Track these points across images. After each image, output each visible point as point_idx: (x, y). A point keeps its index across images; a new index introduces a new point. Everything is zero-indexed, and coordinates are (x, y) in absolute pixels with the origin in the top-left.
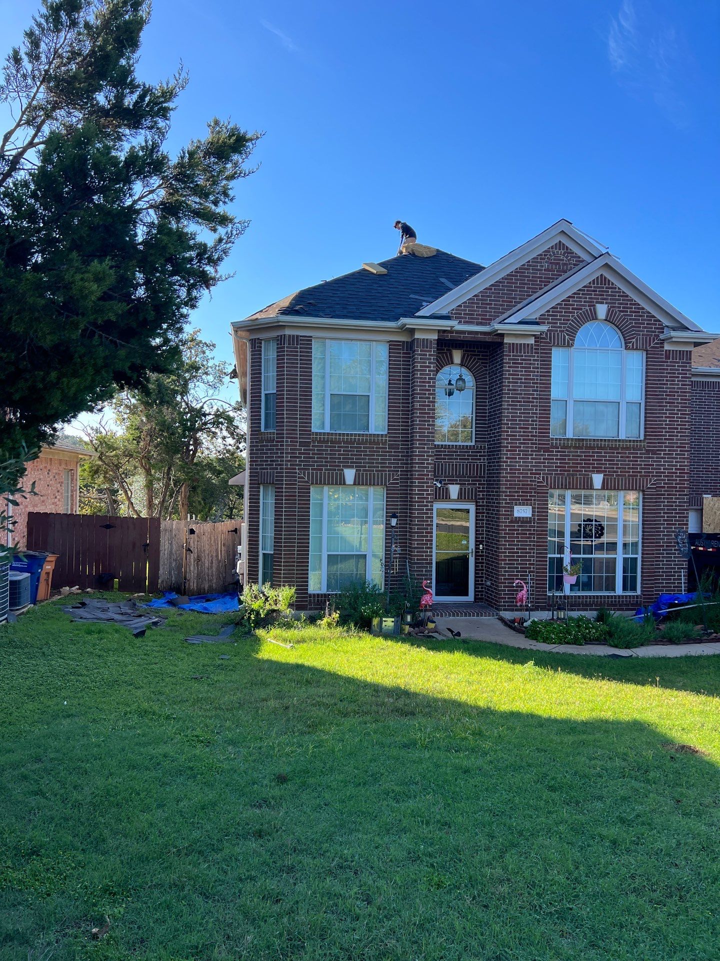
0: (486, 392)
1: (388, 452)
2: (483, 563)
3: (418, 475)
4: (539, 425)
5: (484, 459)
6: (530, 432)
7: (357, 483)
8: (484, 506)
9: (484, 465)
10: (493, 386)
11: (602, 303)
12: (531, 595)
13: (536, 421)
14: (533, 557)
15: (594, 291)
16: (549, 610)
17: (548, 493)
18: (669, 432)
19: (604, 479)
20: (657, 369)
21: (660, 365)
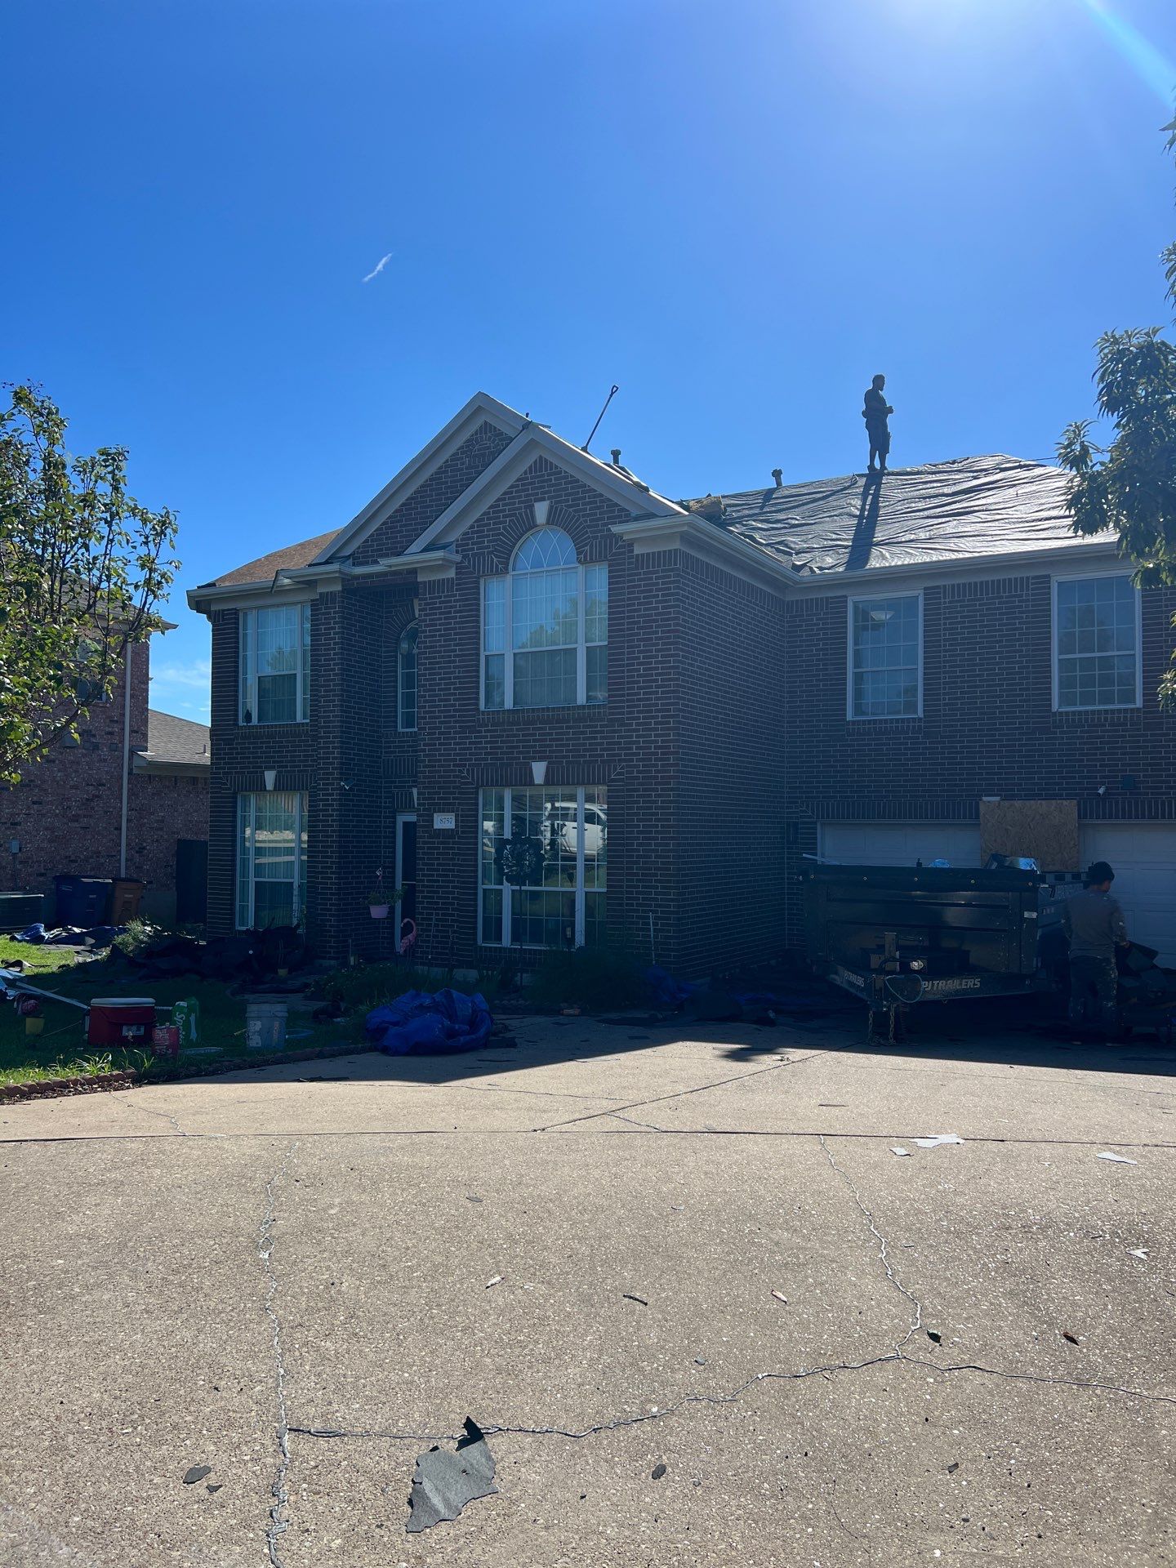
1: (310, 745)
11: (542, 500)
12: (456, 944)
14: (458, 888)
15: (531, 483)
17: (477, 793)
18: (644, 688)
19: (547, 768)
20: (623, 588)
21: (629, 581)
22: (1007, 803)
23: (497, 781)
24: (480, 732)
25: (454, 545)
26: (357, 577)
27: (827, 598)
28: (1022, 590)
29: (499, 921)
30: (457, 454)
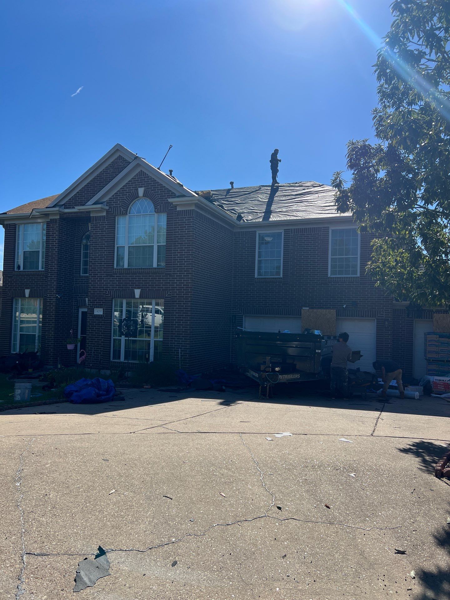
1: (44, 280)
4: (108, 261)
6: (103, 266)
11: (141, 187)
13: (106, 259)
14: (103, 338)
15: (137, 180)
17: (112, 301)
18: (180, 262)
19: (141, 292)
20: (172, 223)
21: (175, 221)
22: (311, 310)
23: (120, 296)
24: (114, 276)
25: (105, 203)
26: (66, 213)
27: (249, 231)
28: (319, 232)
29: (120, 351)
30: (108, 167)
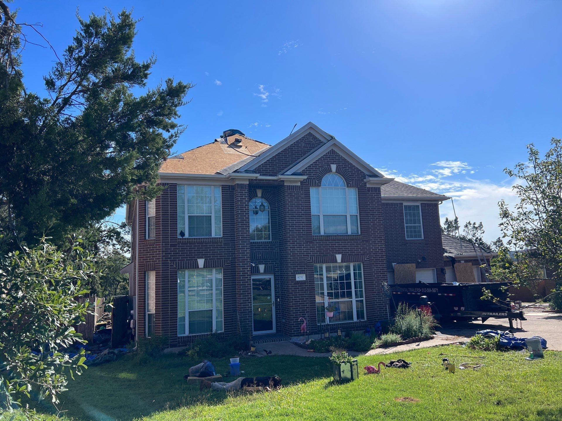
0: (276, 211)
1: (223, 247)
2: (280, 309)
3: (242, 260)
4: (306, 229)
5: (277, 249)
6: (302, 233)
7: (206, 266)
8: (278, 276)
9: (278, 252)
10: (279, 209)
11: (333, 164)
12: (309, 325)
13: (304, 226)
14: (308, 303)
15: (329, 157)
16: (319, 334)
17: (313, 266)
19: (342, 256)
21: (365, 195)
22: (399, 265)
23: (319, 261)
24: (314, 243)
28: (397, 206)
30: (298, 141)
